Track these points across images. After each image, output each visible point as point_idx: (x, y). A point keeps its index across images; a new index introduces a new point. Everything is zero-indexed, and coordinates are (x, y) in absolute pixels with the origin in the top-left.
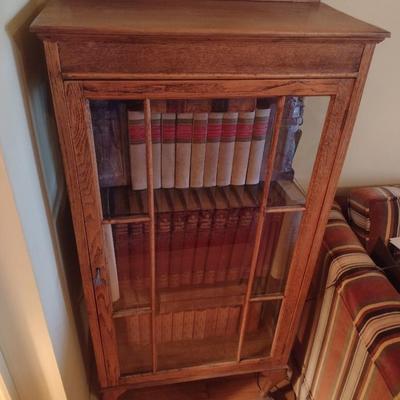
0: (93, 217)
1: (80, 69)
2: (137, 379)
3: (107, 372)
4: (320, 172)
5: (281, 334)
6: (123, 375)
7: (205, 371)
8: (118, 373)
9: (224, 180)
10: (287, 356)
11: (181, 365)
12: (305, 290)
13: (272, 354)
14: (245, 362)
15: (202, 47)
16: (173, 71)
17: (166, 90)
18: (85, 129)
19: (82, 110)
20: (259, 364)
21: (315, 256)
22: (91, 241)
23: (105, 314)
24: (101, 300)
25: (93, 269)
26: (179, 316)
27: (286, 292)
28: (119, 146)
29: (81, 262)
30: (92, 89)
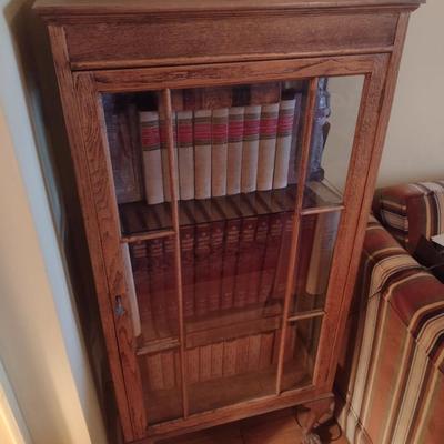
0: (111, 234)
1: (90, 57)
2: (167, 427)
3: (132, 422)
4: (358, 163)
5: (323, 356)
6: (149, 424)
7: (241, 410)
8: (145, 424)
9: (249, 186)
10: (330, 382)
11: (215, 406)
12: (347, 303)
13: (314, 384)
14: (284, 394)
15: (226, 24)
16: (196, 53)
17: (188, 78)
18: (98, 128)
19: (95, 107)
20: (300, 396)
21: (356, 262)
22: (109, 264)
23: (127, 352)
24: (123, 334)
25: (113, 298)
26: (206, 351)
27: (327, 306)
29: (98, 291)
30: (105, 81)
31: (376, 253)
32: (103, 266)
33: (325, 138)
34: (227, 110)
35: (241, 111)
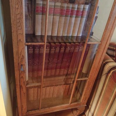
2: (33, 112)
3: (22, 110)
4: (108, 27)
5: (85, 93)
6: (28, 111)
7: (58, 108)
8: (26, 111)
11: (49, 106)
12: (96, 76)
13: (81, 102)
14: (72, 104)
20: (77, 105)
21: (101, 63)
22: (20, 52)
23: (23, 85)
24: (22, 79)
25: (20, 65)
27: (89, 76)
28: (31, 16)
29: (15, 62)
31: (106, 61)
32: (17, 52)
33: (95, 21)
34: (66, 4)
35: (71, 6)
